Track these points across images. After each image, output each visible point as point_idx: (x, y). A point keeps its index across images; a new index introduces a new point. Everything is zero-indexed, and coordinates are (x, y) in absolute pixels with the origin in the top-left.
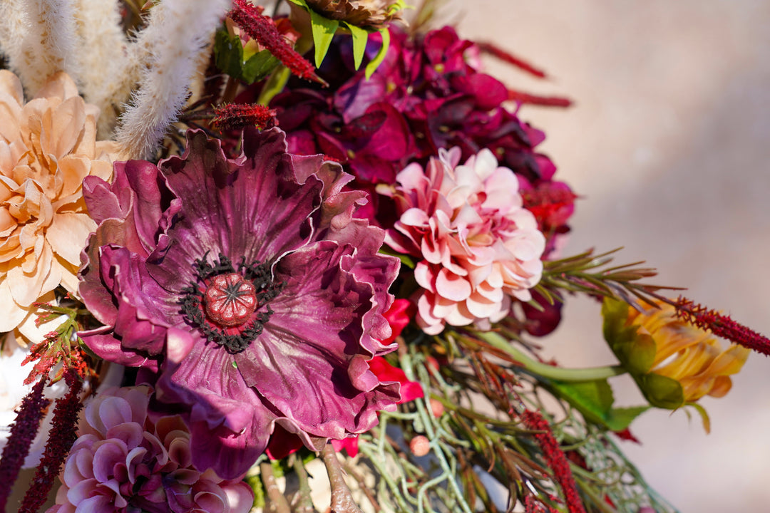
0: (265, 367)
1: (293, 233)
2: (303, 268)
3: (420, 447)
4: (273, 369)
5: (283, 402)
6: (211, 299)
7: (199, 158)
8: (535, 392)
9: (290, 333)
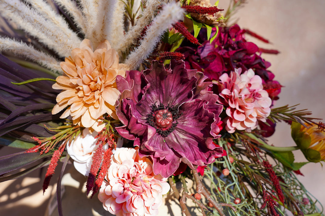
0: (175, 142)
1: (185, 96)
2: (189, 108)
3: (226, 173)
4: (177, 143)
5: (183, 153)
6: (158, 118)
7: (155, 70)
8: (265, 156)
9: (183, 131)
